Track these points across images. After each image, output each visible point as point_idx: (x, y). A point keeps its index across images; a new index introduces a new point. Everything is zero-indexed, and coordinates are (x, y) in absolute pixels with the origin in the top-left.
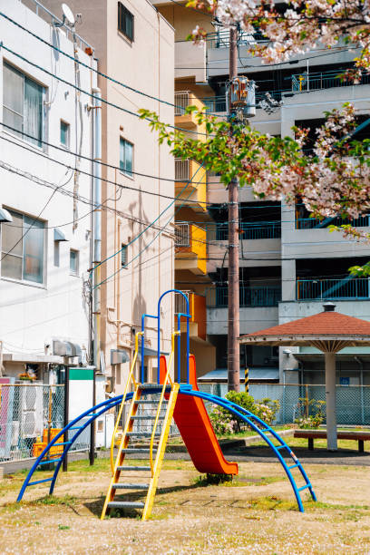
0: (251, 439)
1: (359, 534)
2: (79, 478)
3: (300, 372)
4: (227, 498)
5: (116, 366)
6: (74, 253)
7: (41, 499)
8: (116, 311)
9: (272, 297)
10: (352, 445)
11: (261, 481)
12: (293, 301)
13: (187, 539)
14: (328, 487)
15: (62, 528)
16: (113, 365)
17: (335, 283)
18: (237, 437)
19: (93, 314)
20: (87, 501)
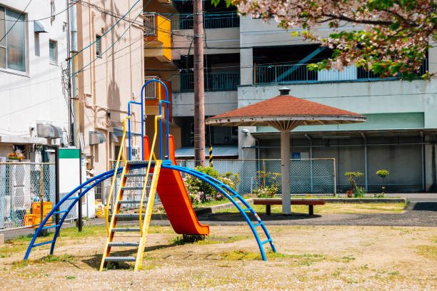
0: (216, 207)
1: (311, 274)
2: (73, 241)
3: (257, 149)
4: (203, 252)
5: (94, 146)
6: (53, 44)
7: (44, 258)
8: (92, 97)
9: (232, 82)
10: (304, 209)
11: (229, 239)
12: (251, 86)
13: (174, 282)
14: (285, 242)
15: (69, 278)
16: (91, 145)
17: (288, 68)
18: (204, 206)
19: (72, 99)
20: (84, 258)
